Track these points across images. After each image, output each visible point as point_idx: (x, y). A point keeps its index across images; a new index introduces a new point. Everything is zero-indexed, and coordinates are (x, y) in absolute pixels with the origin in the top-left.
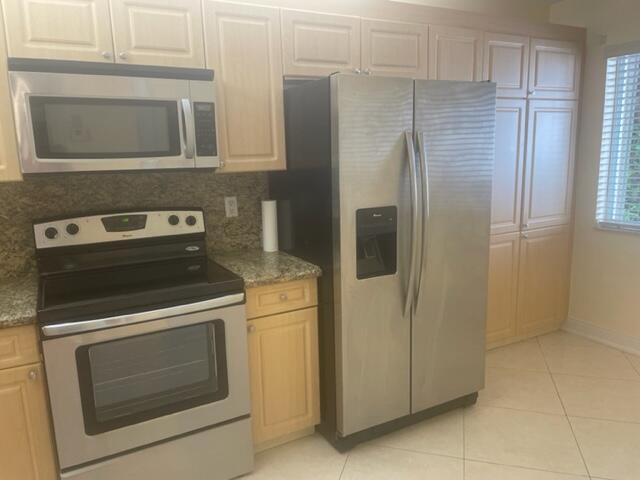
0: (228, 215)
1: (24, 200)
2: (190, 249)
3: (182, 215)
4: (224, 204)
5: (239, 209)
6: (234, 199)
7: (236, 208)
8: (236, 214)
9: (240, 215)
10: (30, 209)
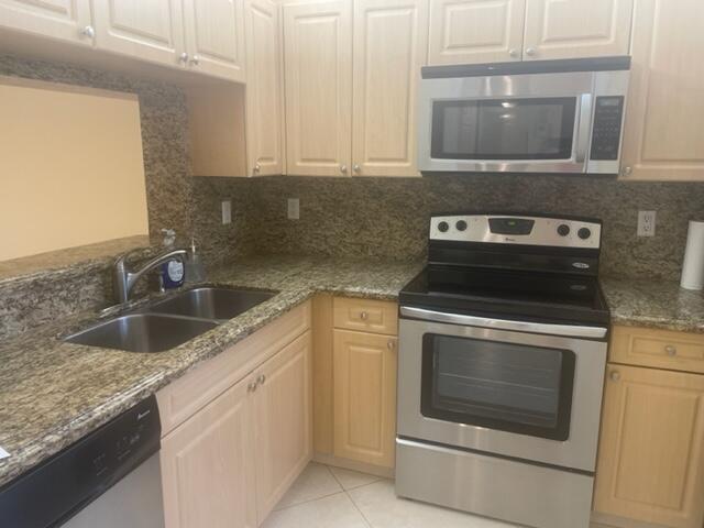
0: (641, 233)
1: (431, 194)
2: (577, 265)
3: (575, 226)
4: (636, 219)
5: (657, 228)
6: (653, 214)
7: (653, 226)
8: (651, 233)
9: (656, 235)
10: (434, 203)
